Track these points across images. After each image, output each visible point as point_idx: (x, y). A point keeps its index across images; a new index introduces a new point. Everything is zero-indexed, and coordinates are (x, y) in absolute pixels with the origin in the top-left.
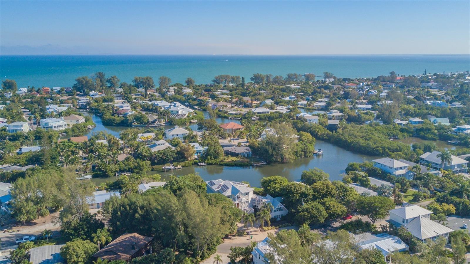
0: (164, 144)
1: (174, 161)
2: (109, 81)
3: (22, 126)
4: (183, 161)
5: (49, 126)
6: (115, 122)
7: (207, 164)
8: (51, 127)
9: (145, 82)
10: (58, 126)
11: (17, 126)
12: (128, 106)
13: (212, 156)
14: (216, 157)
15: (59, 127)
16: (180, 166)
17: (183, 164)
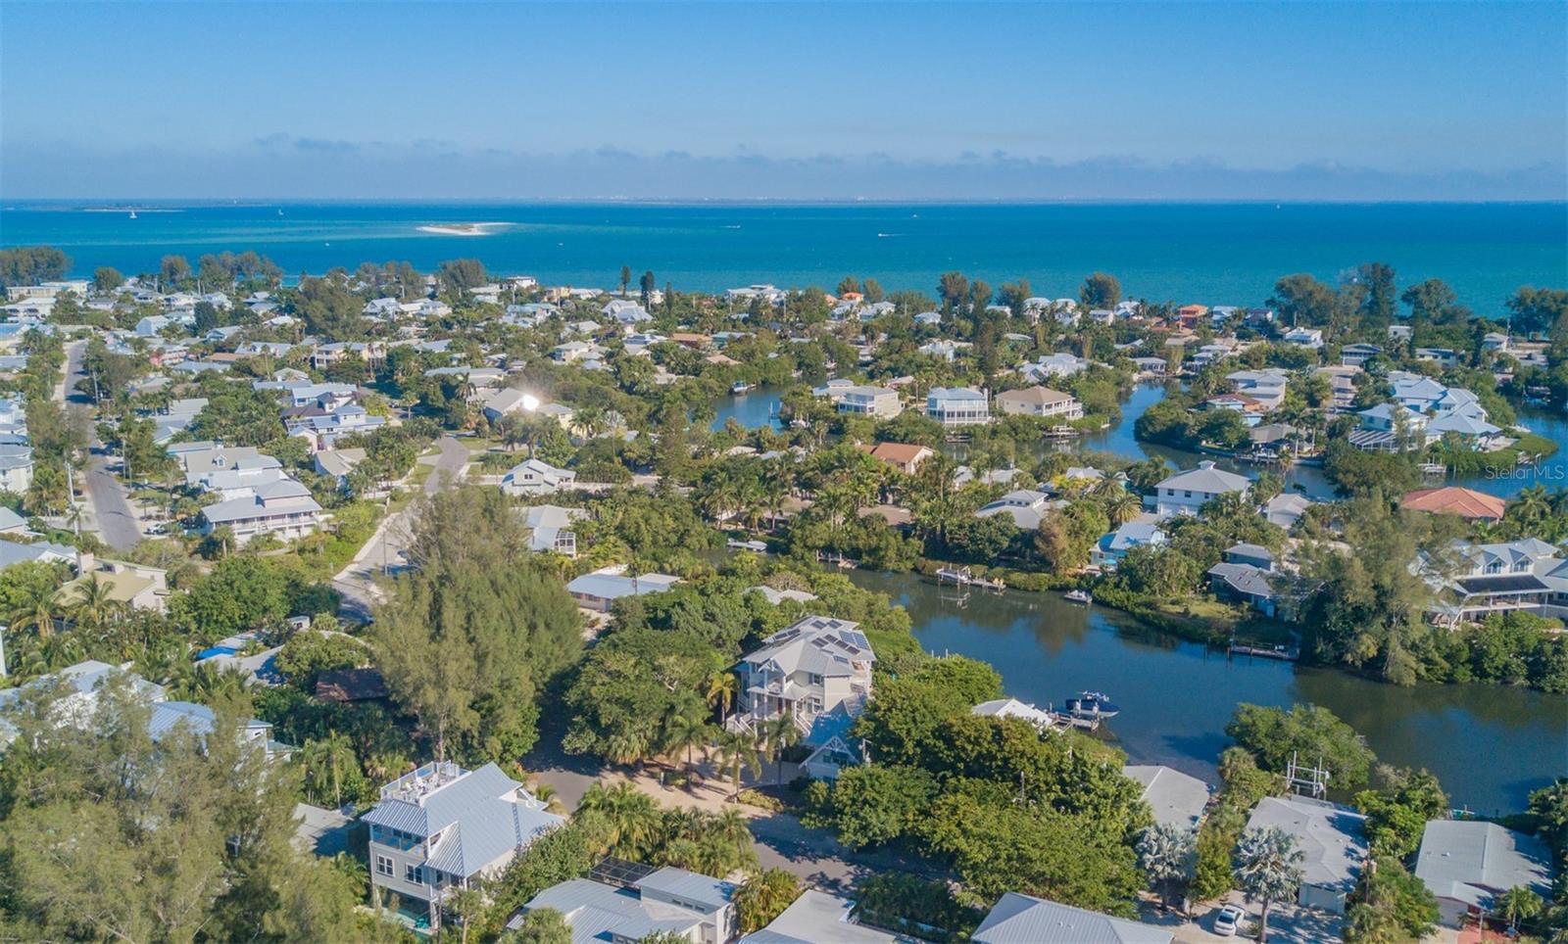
0: (1027, 504)
1: (998, 562)
2: (1410, 297)
3: (872, 399)
4: (1029, 571)
5: (938, 408)
6: (1150, 429)
7: (1094, 601)
8: (941, 414)
9: (1554, 308)
10: (961, 414)
11: (862, 398)
12: (1272, 385)
13: (1126, 580)
14: (1136, 586)
15: (964, 415)
16: (1002, 582)
17: (1018, 577)
